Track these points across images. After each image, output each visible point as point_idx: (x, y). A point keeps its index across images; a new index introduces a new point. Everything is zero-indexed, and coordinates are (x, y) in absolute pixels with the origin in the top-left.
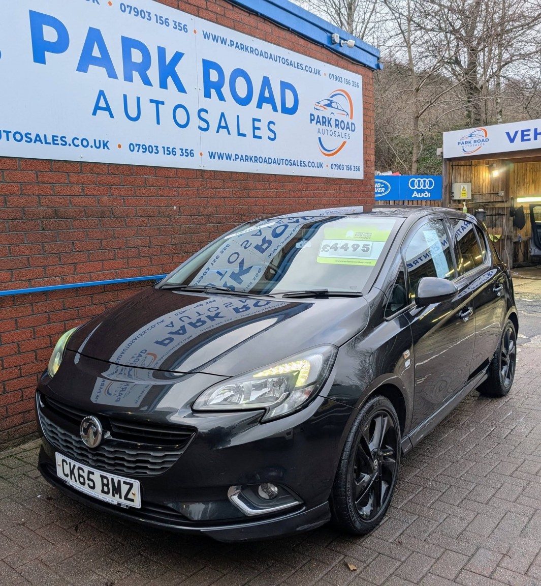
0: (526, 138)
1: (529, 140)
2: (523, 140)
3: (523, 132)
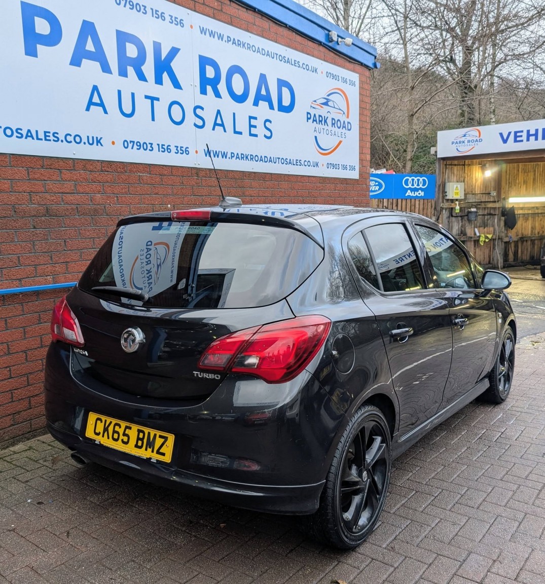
0: (518, 139)
1: (522, 141)
2: (516, 141)
3: (516, 133)
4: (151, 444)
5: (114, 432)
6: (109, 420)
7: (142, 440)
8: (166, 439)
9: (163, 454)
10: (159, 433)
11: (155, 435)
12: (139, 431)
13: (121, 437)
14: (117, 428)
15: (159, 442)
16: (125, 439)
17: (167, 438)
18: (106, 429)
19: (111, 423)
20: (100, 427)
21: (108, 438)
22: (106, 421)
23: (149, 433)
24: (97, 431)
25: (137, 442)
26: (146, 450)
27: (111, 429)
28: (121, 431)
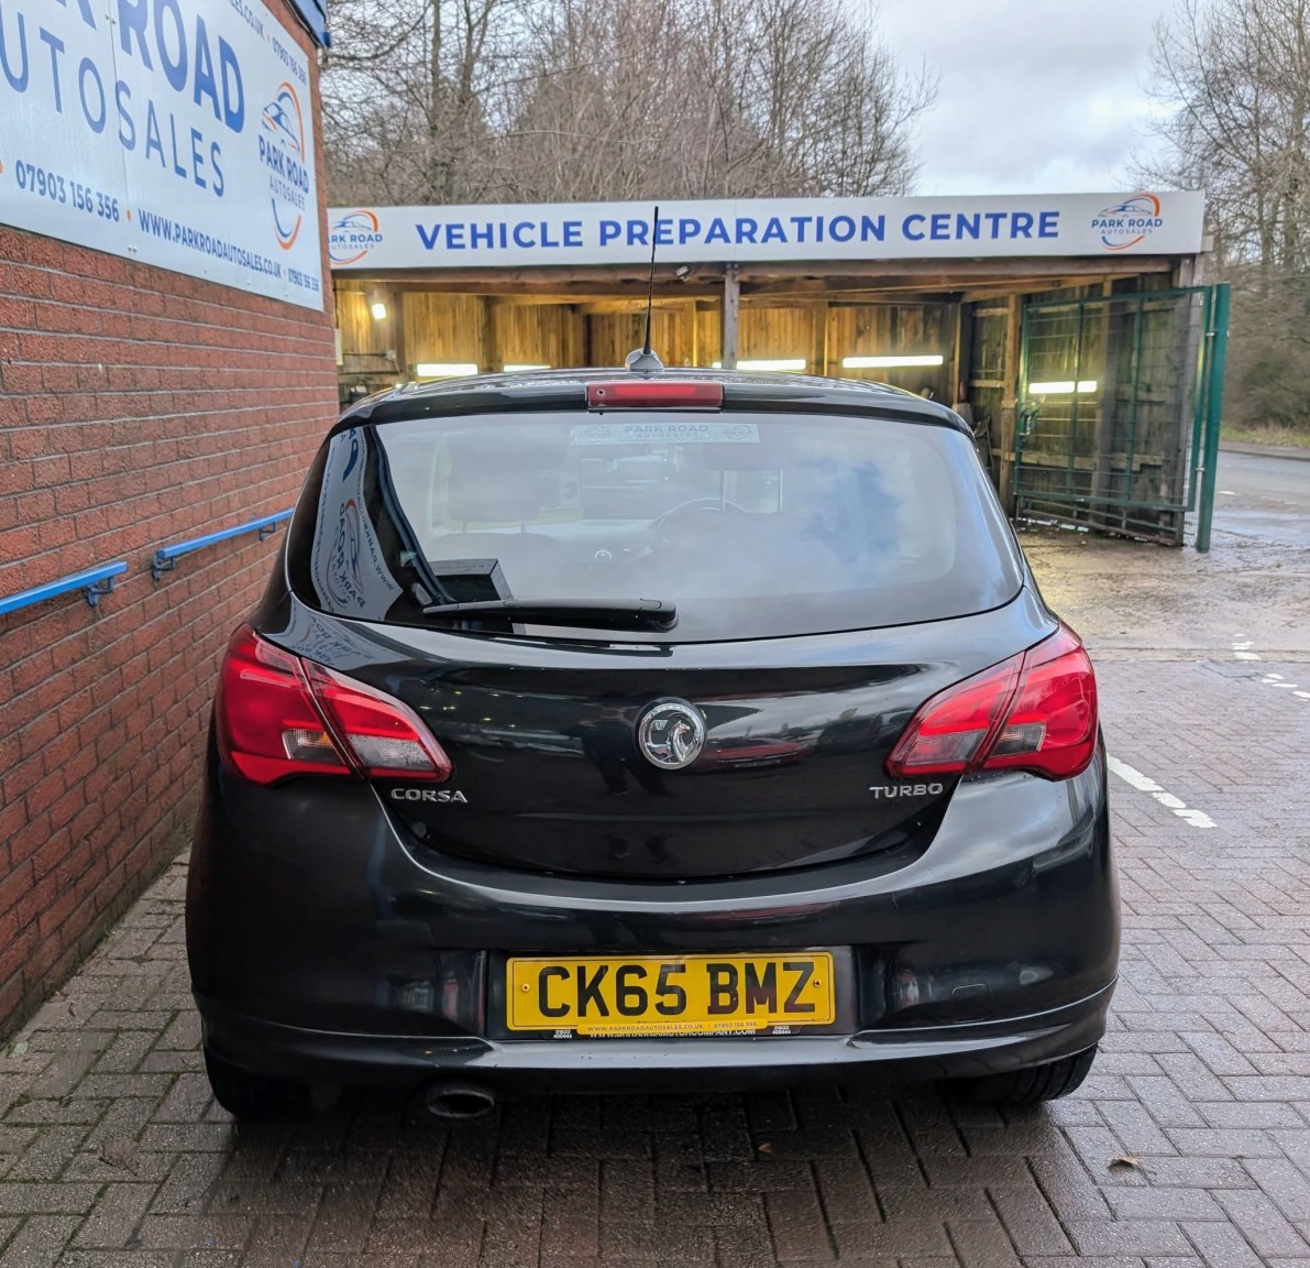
4: (762, 992)
5: (622, 991)
6: (592, 966)
7: (731, 989)
8: (808, 969)
9: (810, 1008)
10: (779, 960)
11: (771, 968)
12: (714, 970)
13: (653, 999)
14: (631, 980)
15: (785, 982)
16: (671, 1000)
17: (811, 964)
18: (588, 992)
19: (603, 971)
20: (563, 991)
21: (604, 1012)
22: (581, 971)
23: (750, 969)
24: (553, 1004)
25: (714, 999)
26: (750, 1009)
27: (608, 988)
28: (649, 984)
